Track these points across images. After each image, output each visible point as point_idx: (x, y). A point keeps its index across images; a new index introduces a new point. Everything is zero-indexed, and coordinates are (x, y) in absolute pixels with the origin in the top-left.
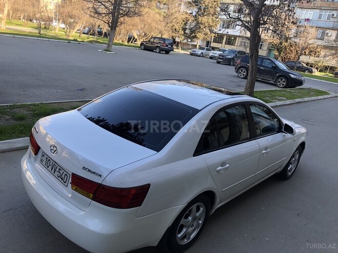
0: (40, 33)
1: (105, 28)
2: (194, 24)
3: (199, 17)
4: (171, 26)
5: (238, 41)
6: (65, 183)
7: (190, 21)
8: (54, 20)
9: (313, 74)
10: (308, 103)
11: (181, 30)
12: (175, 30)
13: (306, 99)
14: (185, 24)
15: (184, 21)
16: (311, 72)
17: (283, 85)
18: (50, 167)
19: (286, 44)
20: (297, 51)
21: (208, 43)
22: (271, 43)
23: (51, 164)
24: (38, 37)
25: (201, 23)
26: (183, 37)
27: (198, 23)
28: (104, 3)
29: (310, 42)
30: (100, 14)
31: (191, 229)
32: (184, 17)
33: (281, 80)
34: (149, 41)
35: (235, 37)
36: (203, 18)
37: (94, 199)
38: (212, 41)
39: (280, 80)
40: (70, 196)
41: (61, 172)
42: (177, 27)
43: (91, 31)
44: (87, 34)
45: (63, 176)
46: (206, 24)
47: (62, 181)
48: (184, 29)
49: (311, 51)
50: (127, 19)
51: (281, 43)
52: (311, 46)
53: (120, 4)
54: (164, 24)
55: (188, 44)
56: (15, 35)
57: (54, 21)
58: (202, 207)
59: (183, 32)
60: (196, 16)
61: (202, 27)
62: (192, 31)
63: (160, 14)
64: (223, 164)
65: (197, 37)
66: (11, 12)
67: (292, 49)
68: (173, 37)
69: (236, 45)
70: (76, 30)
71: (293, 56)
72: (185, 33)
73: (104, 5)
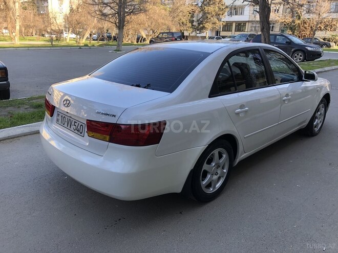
0: (52, 44)
1: (114, 32)
2: (201, 15)
3: (205, 7)
4: (178, 20)
5: (248, 26)
6: (81, 133)
7: (197, 11)
8: (64, 31)
9: (331, 48)
10: (329, 72)
11: (188, 22)
12: (183, 23)
13: (327, 69)
14: (192, 17)
15: (190, 13)
16: (329, 46)
17: (300, 59)
18: (66, 123)
19: (299, 22)
20: (311, 27)
21: (217, 33)
22: (283, 23)
23: (66, 120)
24: (51, 47)
25: (208, 13)
26: (191, 30)
27: (205, 13)
28: (109, 4)
29: (325, 15)
30: (107, 16)
31: (215, 177)
32: (189, 9)
33: (298, 55)
34: (158, 37)
35: (245, 23)
36: (209, 7)
37: (111, 141)
38: (221, 30)
39: (296, 55)
40: (88, 144)
41: (76, 124)
42: (184, 20)
43: (101, 36)
44: (97, 40)
45: (79, 128)
46: (213, 13)
47: (79, 133)
48: (192, 22)
49: (327, 26)
50: (133, 17)
51: (293, 22)
52: (326, 20)
53: (125, 3)
54: (171, 19)
55: (198, 37)
56: (29, 48)
57: (64, 33)
58: (224, 154)
59: (190, 25)
60: (202, 6)
61: (209, 16)
62: (200, 23)
63: (166, 10)
64: (242, 107)
65: (206, 28)
66: (23, 29)
67: (306, 26)
68: (181, 31)
69: (246, 30)
70: (85, 38)
71: (308, 33)
72: (192, 25)
73: (110, 7)
